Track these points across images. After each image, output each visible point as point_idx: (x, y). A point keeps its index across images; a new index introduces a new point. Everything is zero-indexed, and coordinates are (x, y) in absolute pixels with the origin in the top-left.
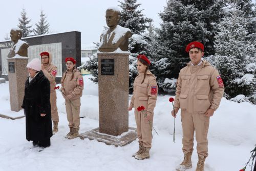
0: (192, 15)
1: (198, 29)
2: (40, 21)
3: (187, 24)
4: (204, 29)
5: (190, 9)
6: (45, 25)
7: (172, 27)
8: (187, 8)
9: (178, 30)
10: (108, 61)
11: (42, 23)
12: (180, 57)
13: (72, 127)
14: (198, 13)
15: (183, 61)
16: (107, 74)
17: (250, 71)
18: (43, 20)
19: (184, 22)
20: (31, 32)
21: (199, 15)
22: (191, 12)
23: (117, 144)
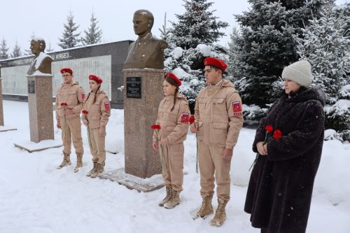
0: (278, 16)
1: (285, 36)
2: (90, 28)
3: (270, 30)
4: (294, 36)
5: (275, 8)
6: (96, 32)
7: (250, 34)
8: (270, 6)
9: (259, 38)
10: (134, 79)
11: (93, 30)
12: (261, 76)
13: (95, 162)
14: (287, 13)
15: (265, 81)
16: (133, 97)
17: (346, 95)
18: (94, 26)
19: (266, 27)
20: (79, 41)
21: (289, 16)
22: (276, 13)
23: (139, 188)
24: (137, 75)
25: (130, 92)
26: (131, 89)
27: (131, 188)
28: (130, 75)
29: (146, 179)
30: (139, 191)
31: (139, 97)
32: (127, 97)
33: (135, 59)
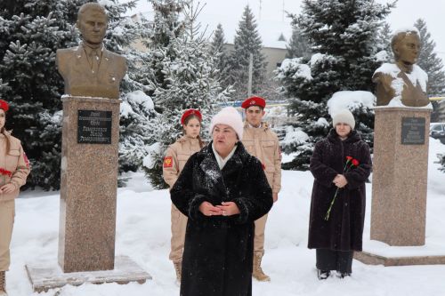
10: (98, 114)
16: (92, 143)
23: (140, 277)
24: (102, 108)
25: (87, 134)
26: (88, 129)
27: (126, 282)
28: (85, 107)
29: (116, 270)
30: (142, 281)
31: (108, 142)
32: (80, 142)
33: (99, 82)
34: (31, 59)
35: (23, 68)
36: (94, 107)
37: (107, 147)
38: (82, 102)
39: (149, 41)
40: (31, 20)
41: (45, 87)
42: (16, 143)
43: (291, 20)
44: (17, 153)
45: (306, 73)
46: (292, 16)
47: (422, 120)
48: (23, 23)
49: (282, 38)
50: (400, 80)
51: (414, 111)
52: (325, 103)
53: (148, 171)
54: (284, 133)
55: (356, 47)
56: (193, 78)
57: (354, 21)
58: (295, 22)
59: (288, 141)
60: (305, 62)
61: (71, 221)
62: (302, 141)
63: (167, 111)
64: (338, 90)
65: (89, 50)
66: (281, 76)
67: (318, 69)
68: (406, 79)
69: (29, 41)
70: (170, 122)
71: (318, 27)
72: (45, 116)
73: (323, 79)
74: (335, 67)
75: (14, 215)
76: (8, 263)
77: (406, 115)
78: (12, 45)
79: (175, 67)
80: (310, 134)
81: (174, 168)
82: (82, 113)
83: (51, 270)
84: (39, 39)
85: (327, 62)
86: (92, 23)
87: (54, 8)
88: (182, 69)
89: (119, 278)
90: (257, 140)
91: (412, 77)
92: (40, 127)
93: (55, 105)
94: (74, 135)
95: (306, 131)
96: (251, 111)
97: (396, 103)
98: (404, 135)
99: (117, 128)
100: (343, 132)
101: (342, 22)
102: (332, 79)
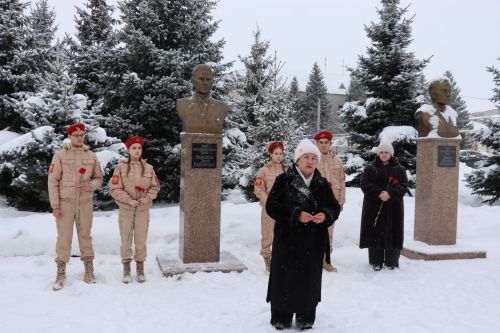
7: (136, 83)
10: (207, 146)
12: (150, 139)
16: (202, 167)
23: (239, 268)
24: (209, 141)
25: (199, 161)
26: (200, 157)
27: (229, 271)
28: (197, 141)
29: (220, 262)
30: (240, 271)
31: (214, 167)
32: (193, 167)
33: (207, 122)
34: (158, 106)
35: (153, 113)
36: (203, 141)
37: (213, 170)
38: (196, 137)
39: (242, 91)
40: (159, 79)
41: (168, 127)
42: (149, 168)
43: (350, 73)
44: (150, 176)
45: (362, 112)
46: (350, 70)
47: (454, 148)
48: (153, 82)
49: (342, 87)
50: (436, 117)
51: (447, 141)
52: (378, 136)
53: (243, 188)
54: (346, 159)
55: (401, 92)
56: (277, 118)
57: (399, 73)
58: (353, 74)
59: (349, 165)
60: (361, 104)
61: (187, 226)
62: (360, 165)
63: (257, 143)
64: (387, 125)
65: (200, 99)
66: (343, 115)
67: (371, 110)
68: (440, 116)
69: (157, 94)
70: (260, 151)
71: (370, 78)
72: (168, 148)
73: (376, 117)
74: (385, 107)
75: (148, 221)
76: (145, 256)
77: (440, 144)
78: (146, 97)
79: (263, 110)
80: (366, 159)
81: (263, 185)
82: (195, 145)
83: (174, 261)
84: (164, 93)
85: (378, 104)
86: (202, 79)
87: (175, 70)
88: (268, 111)
89: (223, 268)
90: (326, 165)
91: (445, 115)
92: (165, 156)
93: (175, 140)
94: (189, 162)
95: (363, 157)
96: (321, 142)
97: (433, 135)
98: (440, 160)
99: (221, 157)
100: (385, 159)
101: (389, 73)
102: (382, 116)
